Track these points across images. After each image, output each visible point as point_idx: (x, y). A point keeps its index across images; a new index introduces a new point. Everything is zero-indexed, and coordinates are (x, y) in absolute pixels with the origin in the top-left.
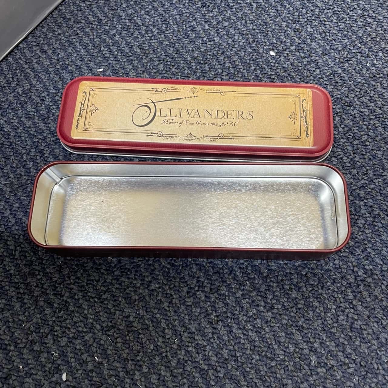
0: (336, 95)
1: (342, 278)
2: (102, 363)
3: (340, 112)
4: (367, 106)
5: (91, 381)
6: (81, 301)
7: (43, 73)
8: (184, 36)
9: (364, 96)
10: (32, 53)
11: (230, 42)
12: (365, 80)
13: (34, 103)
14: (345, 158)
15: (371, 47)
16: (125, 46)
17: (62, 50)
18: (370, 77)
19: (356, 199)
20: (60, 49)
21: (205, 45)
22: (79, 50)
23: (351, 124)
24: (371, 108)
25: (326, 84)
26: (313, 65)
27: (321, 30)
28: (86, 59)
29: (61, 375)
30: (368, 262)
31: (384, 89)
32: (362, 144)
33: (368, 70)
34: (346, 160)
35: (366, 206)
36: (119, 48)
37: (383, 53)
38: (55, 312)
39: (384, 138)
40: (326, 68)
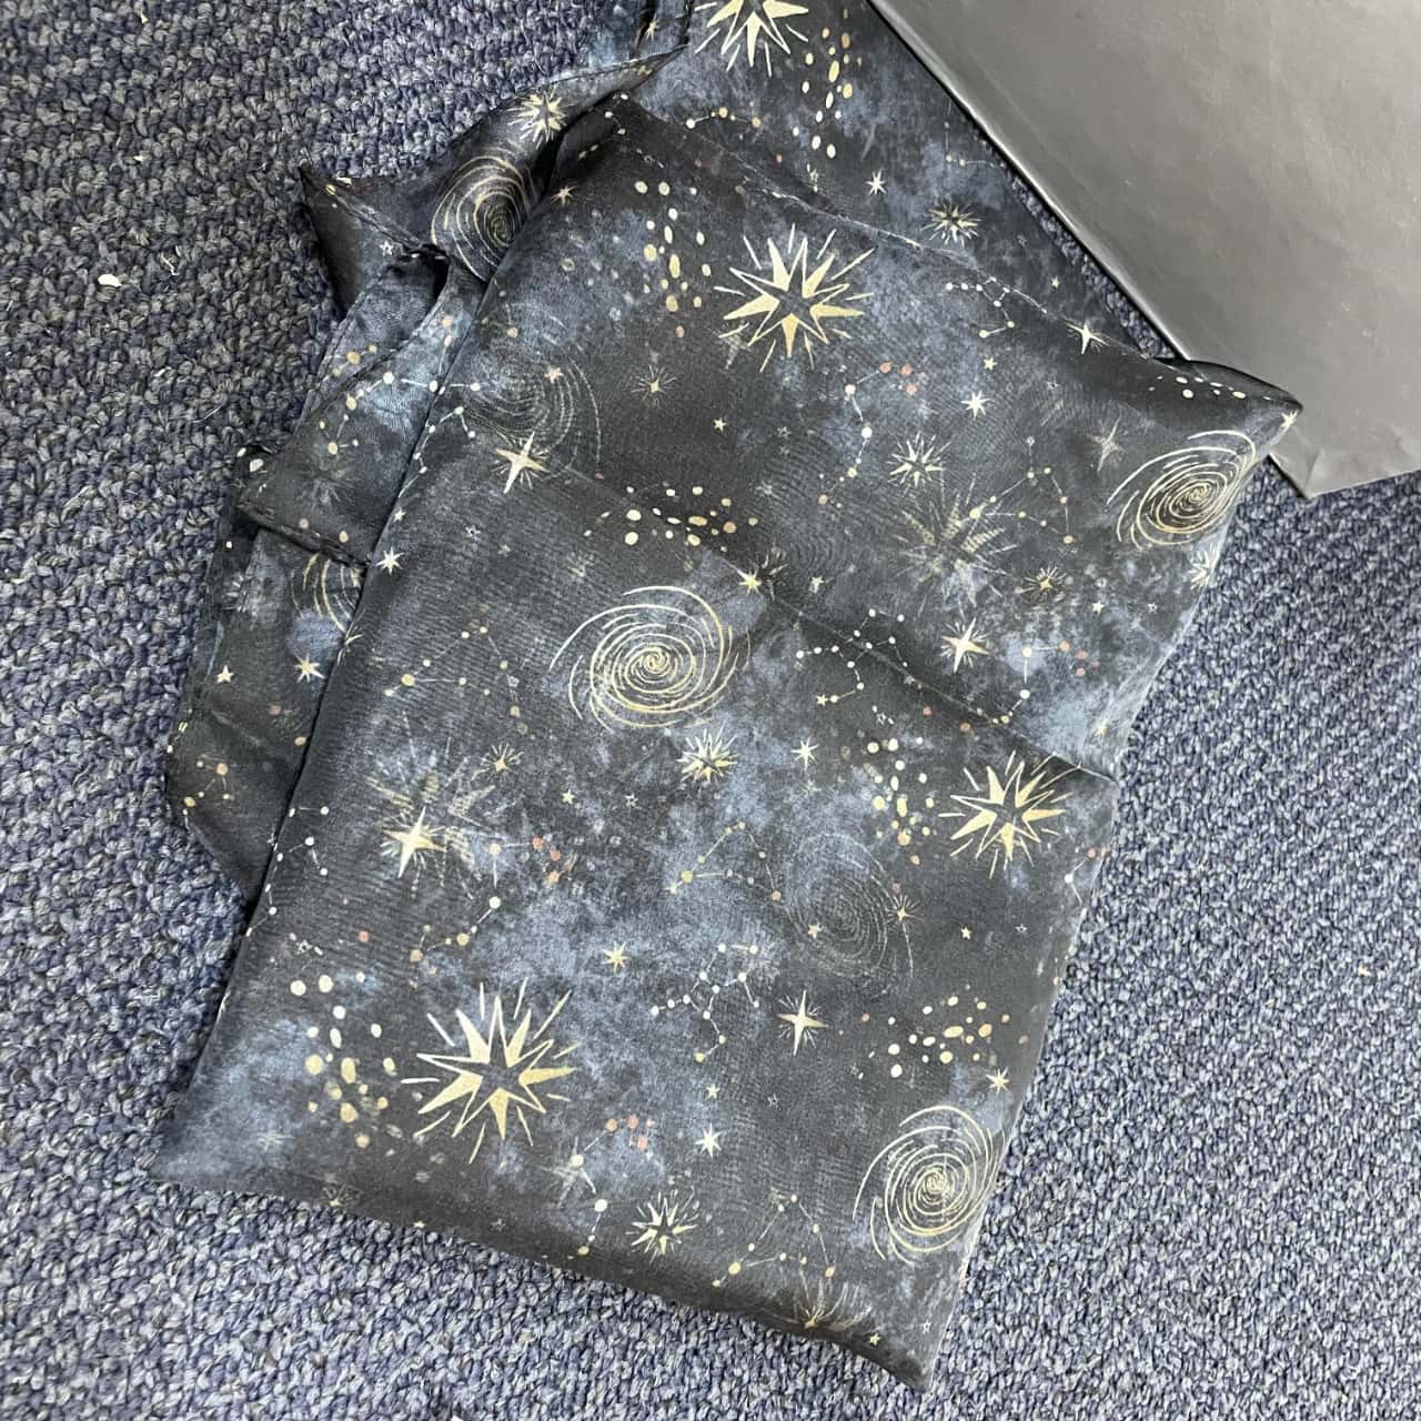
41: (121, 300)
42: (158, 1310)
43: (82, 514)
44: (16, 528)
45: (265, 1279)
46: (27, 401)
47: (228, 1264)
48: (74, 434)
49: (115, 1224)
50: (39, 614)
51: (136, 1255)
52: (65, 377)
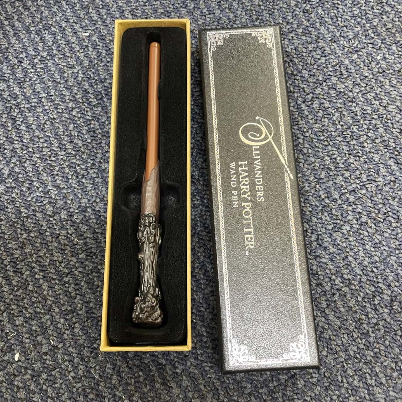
0: (339, 89)
1: (318, 285)
2: (57, 347)
3: (341, 108)
4: (371, 104)
5: (44, 363)
6: (41, 281)
7: (23, 32)
8: (181, 5)
9: (369, 92)
10: (14, 8)
11: (231, 17)
12: (373, 75)
13: (11, 64)
14: (339, 158)
15: (385, 39)
16: (116, 10)
17: (46, 9)
18: (379, 72)
19: (344, 203)
20: (45, 7)
21: (203, 17)
22: (65, 9)
23: (351, 121)
24: (375, 106)
25: (330, 75)
26: (319, 52)
27: (333, 14)
28: (72, 21)
29: (14, 355)
30: (348, 271)
31: (392, 86)
32: (359, 145)
33: (377, 64)
34: (340, 160)
35: (354, 211)
36: (109, 12)
37: (397, 47)
38: (13, 290)
39: (384, 141)
40: (333, 57)
41: (24, 353)
42: (388, 370)
43: (101, 373)
44: (104, 397)
45: (382, 332)
46: (59, 390)
47: (376, 344)
48: (72, 374)
49: (356, 383)
50: (136, 391)
51: (368, 377)
52: (51, 375)
